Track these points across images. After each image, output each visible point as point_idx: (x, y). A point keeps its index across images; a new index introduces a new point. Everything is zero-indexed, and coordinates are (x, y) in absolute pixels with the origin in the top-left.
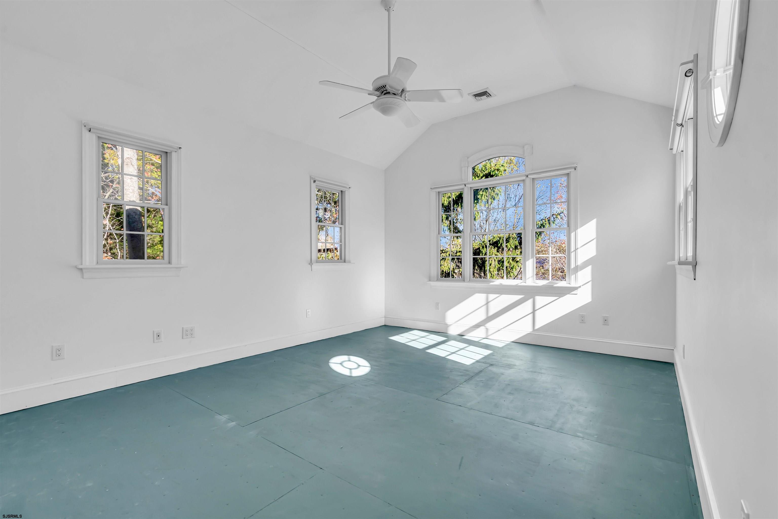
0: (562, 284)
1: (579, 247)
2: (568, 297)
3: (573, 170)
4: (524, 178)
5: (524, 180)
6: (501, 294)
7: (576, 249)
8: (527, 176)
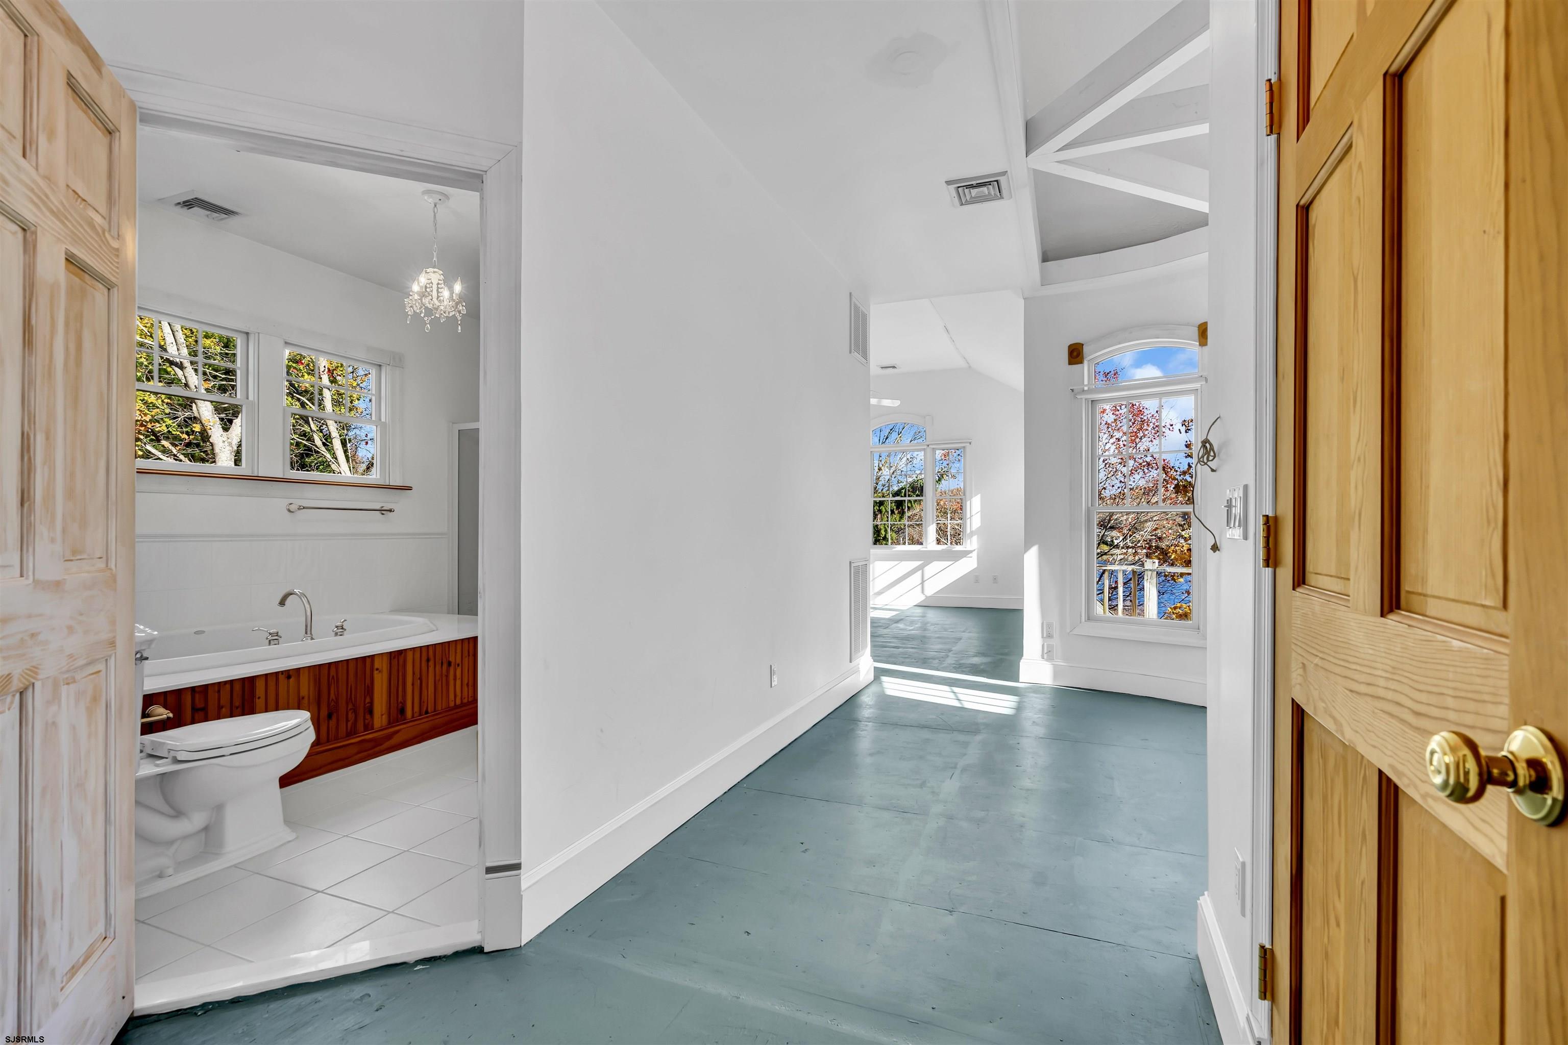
0: (958, 548)
1: (973, 514)
2: (964, 560)
3: (969, 444)
4: (925, 447)
5: (924, 449)
6: (901, 561)
7: (971, 516)
8: (928, 446)
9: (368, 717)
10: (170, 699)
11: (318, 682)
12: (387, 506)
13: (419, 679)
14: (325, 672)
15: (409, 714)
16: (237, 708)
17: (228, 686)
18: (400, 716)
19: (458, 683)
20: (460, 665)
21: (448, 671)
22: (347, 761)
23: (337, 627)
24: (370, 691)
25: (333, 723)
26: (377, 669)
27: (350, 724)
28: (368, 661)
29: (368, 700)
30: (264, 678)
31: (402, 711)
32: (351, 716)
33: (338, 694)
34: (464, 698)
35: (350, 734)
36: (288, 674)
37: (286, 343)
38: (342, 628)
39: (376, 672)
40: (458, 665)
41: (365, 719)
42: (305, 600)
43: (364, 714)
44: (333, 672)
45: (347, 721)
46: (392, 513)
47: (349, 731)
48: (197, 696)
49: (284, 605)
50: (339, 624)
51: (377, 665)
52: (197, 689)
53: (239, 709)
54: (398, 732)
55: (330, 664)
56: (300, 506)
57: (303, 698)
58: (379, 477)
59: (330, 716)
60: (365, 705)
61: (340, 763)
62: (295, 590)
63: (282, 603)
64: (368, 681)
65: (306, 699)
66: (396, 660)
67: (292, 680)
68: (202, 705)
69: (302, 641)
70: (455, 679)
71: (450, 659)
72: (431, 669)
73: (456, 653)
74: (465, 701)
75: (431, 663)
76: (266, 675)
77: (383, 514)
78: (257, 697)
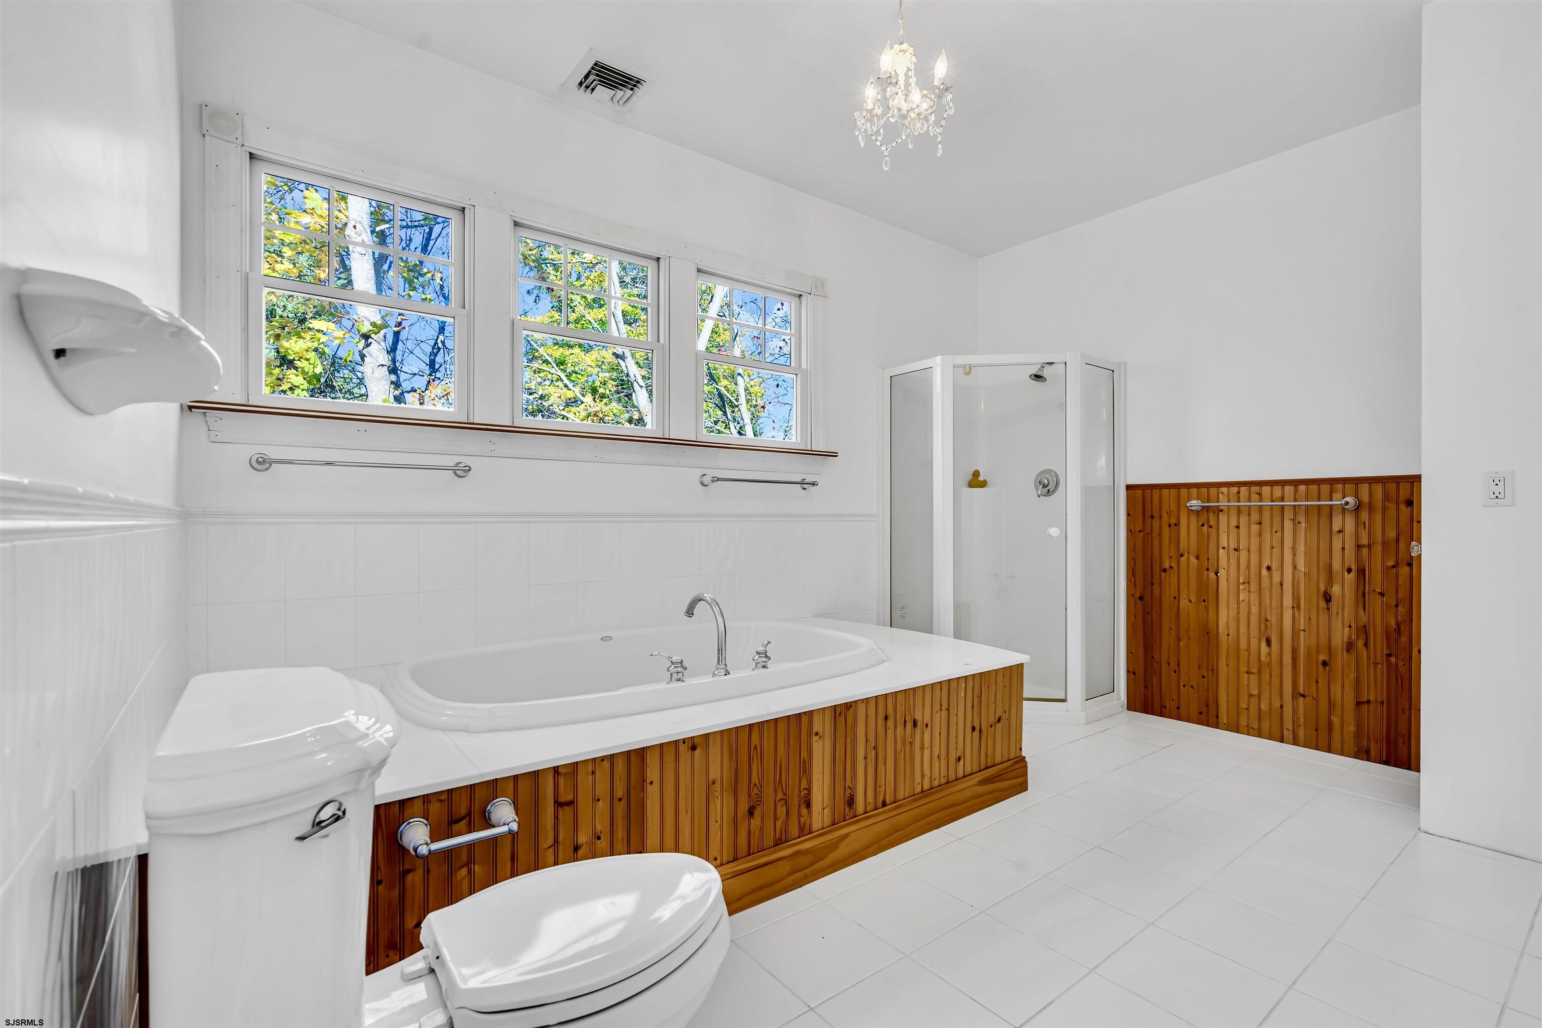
9: (804, 811)
10: (524, 787)
11: (734, 753)
12: (809, 479)
13: (874, 748)
14: (744, 736)
15: (860, 806)
16: (620, 800)
17: (606, 764)
18: (847, 810)
19: (927, 752)
20: (929, 725)
21: (913, 735)
22: (776, 887)
23: (758, 653)
24: (806, 769)
25: (756, 822)
26: (817, 734)
27: (779, 823)
28: (804, 720)
29: (804, 785)
30: (658, 751)
31: (851, 802)
32: (781, 811)
33: (763, 776)
34: (934, 780)
35: (778, 842)
36: (693, 744)
37: (699, 270)
38: (766, 656)
39: (815, 738)
40: (927, 726)
41: (800, 815)
42: (716, 610)
43: (799, 806)
44: (755, 740)
45: (776, 818)
46: (815, 486)
47: (777, 837)
48: (561, 780)
49: (693, 614)
50: (761, 649)
51: (816, 727)
52: (560, 770)
53: (622, 802)
54: (846, 836)
55: (750, 726)
56: (714, 477)
57: (714, 783)
58: (800, 441)
59: (751, 813)
60: (800, 792)
61: (766, 891)
62: (705, 595)
63: (690, 612)
64: (804, 754)
65: (718, 784)
66: (843, 716)
67: (697, 752)
68: (570, 797)
69: (714, 675)
70: (922, 748)
71: (916, 717)
72: (890, 732)
73: (924, 705)
74: (936, 783)
75: (890, 723)
76: (662, 745)
77: (804, 489)
78: (648, 781)
